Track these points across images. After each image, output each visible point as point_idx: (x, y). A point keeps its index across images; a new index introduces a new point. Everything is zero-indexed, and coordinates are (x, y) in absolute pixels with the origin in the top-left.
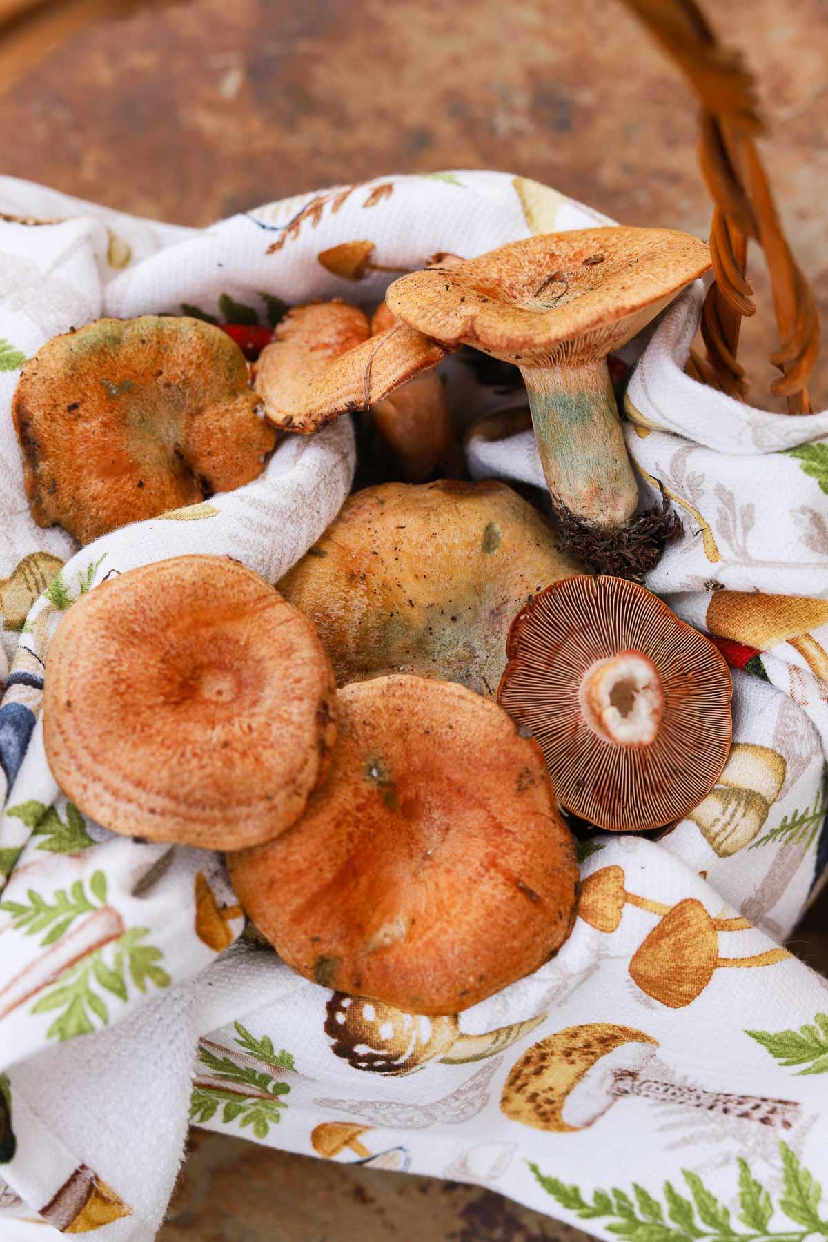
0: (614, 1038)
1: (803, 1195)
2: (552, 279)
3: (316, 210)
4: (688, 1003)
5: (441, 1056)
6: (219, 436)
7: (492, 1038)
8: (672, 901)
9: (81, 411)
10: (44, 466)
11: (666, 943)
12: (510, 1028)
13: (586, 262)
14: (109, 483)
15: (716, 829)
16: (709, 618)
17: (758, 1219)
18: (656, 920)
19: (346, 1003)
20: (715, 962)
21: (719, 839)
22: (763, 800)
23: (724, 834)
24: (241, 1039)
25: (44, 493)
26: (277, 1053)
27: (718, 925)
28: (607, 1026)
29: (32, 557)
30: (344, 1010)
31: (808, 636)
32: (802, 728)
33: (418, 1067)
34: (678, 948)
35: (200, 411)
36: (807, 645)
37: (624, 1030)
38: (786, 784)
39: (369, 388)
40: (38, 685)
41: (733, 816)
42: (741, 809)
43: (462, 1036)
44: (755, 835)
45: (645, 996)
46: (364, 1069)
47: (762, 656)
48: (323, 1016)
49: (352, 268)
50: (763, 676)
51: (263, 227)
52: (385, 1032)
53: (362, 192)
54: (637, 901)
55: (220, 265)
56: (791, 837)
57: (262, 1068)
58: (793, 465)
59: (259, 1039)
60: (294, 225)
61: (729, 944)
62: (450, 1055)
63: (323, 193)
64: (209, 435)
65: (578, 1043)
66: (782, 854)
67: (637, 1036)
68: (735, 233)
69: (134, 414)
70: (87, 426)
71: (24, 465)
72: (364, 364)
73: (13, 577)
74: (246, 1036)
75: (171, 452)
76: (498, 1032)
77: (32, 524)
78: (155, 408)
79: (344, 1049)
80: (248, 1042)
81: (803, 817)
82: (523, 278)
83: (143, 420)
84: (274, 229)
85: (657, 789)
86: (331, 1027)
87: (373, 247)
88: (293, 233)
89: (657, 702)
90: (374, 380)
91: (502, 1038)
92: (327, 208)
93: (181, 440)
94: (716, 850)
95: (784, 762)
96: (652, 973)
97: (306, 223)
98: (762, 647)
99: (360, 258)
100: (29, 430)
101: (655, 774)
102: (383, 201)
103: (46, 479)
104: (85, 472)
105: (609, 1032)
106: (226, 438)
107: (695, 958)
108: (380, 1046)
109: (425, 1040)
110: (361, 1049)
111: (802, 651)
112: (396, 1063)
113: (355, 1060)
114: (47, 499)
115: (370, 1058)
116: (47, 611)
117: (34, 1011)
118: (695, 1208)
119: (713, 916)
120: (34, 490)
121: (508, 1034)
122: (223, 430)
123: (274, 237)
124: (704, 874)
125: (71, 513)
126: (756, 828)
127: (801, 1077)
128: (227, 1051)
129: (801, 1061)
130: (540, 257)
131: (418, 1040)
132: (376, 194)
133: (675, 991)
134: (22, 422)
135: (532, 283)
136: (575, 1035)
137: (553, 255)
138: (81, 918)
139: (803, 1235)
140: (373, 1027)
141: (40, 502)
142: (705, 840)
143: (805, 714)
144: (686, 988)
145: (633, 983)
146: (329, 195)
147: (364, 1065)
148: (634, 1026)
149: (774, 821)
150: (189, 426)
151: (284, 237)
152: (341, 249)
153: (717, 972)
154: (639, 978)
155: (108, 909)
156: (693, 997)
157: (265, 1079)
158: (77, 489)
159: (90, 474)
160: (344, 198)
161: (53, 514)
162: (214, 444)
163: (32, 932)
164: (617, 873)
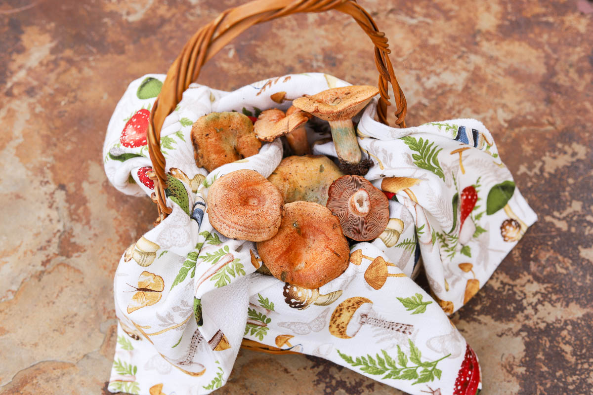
0: (361, 302)
1: (416, 356)
2: (336, 99)
3: (270, 83)
4: (380, 288)
5: (314, 302)
6: (246, 143)
7: (328, 296)
8: (375, 257)
9: (209, 136)
10: (199, 151)
11: (374, 268)
12: (333, 293)
13: (345, 94)
14: (217, 155)
15: (386, 240)
16: (382, 186)
17: (403, 363)
18: (371, 262)
19: (289, 287)
20: (387, 275)
21: (387, 242)
22: (398, 232)
23: (388, 241)
24: (260, 299)
25: (200, 158)
26: (269, 304)
27: (387, 264)
28: (359, 298)
29: (197, 175)
30: (288, 289)
31: (408, 189)
32: (408, 215)
33: (308, 306)
34: (377, 270)
35: (241, 137)
36: (408, 191)
37: (363, 299)
38: (404, 229)
39: (288, 128)
40: (204, 205)
41: (390, 236)
42: (392, 234)
43: (320, 295)
44: (396, 242)
45: (369, 285)
46: (293, 308)
47: (396, 195)
48: (283, 291)
49: (279, 100)
50: (397, 200)
51: (255, 88)
52: (299, 294)
53: (282, 78)
54: (366, 257)
55: (244, 99)
56: (407, 248)
57: (264, 312)
58: (402, 141)
59: (265, 299)
60: (264, 87)
61: (391, 270)
62: (317, 302)
63: (271, 79)
64: (244, 143)
65: (351, 304)
66: (404, 253)
67: (367, 301)
68: (385, 81)
69: (224, 137)
70: (211, 140)
71: (194, 151)
72: (287, 122)
73: (193, 179)
74: (261, 298)
75: (233, 148)
76: (329, 294)
77: (196, 167)
78: (229, 136)
79: (288, 301)
80: (262, 301)
81: (410, 241)
82: (329, 98)
83: (226, 139)
84: (258, 89)
85: (369, 230)
86: (285, 294)
87: (286, 93)
88: (263, 90)
89: (369, 204)
90: (289, 126)
91: (331, 296)
92: (273, 83)
93: (236, 145)
94: (386, 245)
95: (403, 223)
96: (371, 278)
97: (267, 87)
98: (396, 192)
99: (282, 96)
100: (195, 141)
101: (369, 226)
102: (288, 81)
103: (200, 154)
104: (211, 152)
105: (359, 299)
106: (248, 144)
107: (382, 274)
108: (298, 299)
109: (310, 297)
110: (293, 301)
111: (407, 193)
112: (302, 304)
113: (291, 304)
114: (201, 160)
115: (296, 303)
116: (203, 188)
117: (211, 280)
118: (385, 361)
119: (386, 261)
120: (197, 158)
121: (332, 295)
122: (247, 142)
123: (258, 91)
124: (383, 251)
125: (207, 163)
126: (397, 240)
127: (413, 315)
128: (255, 306)
129: (412, 309)
130: (333, 93)
131: (308, 296)
132: (286, 79)
133: (376, 284)
134: (193, 139)
135: (331, 100)
136: (350, 301)
137: (336, 93)
138: (222, 257)
139: (417, 367)
140: (296, 293)
141: (199, 161)
142: (383, 242)
143: (408, 210)
144: (380, 283)
145: (365, 281)
146: (273, 79)
147: (293, 306)
148: (366, 297)
149: (401, 241)
150: (238, 141)
151: (261, 91)
152: (277, 94)
153: (388, 278)
154: (367, 279)
155: (230, 254)
156: (382, 286)
157: (265, 316)
158: (209, 157)
159: (212, 153)
160: (277, 80)
161: (202, 164)
162: (245, 146)
163: (209, 261)
164: (360, 251)
